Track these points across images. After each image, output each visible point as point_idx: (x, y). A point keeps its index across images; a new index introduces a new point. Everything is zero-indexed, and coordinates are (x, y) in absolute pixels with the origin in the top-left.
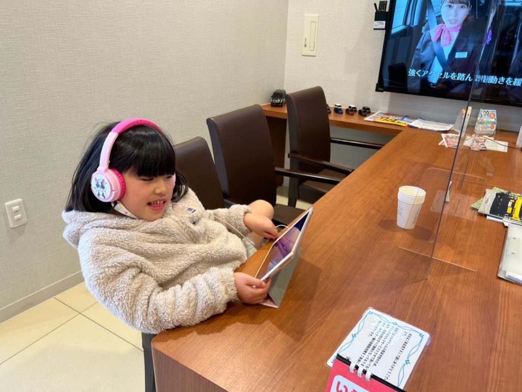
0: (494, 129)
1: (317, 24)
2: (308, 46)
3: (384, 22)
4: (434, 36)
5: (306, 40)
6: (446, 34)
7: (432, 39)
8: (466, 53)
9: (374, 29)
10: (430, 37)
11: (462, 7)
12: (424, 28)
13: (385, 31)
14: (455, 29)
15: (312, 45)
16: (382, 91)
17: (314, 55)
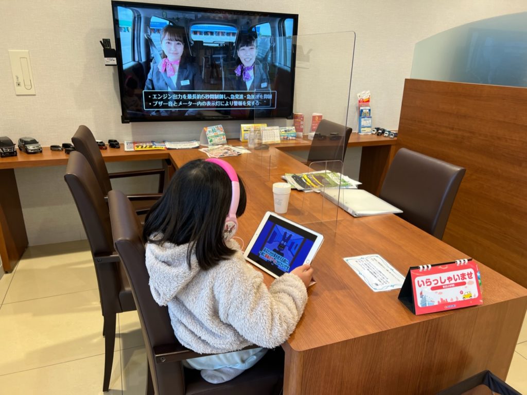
0: (225, 139)
1: (29, 61)
2: (22, 84)
3: (115, 59)
4: (161, 69)
5: (18, 78)
6: (169, 66)
7: (160, 70)
8: (188, 81)
9: (106, 65)
10: (159, 69)
11: (178, 44)
12: (152, 64)
13: (117, 67)
14: (175, 62)
15: (28, 83)
16: (128, 123)
17: (34, 94)
